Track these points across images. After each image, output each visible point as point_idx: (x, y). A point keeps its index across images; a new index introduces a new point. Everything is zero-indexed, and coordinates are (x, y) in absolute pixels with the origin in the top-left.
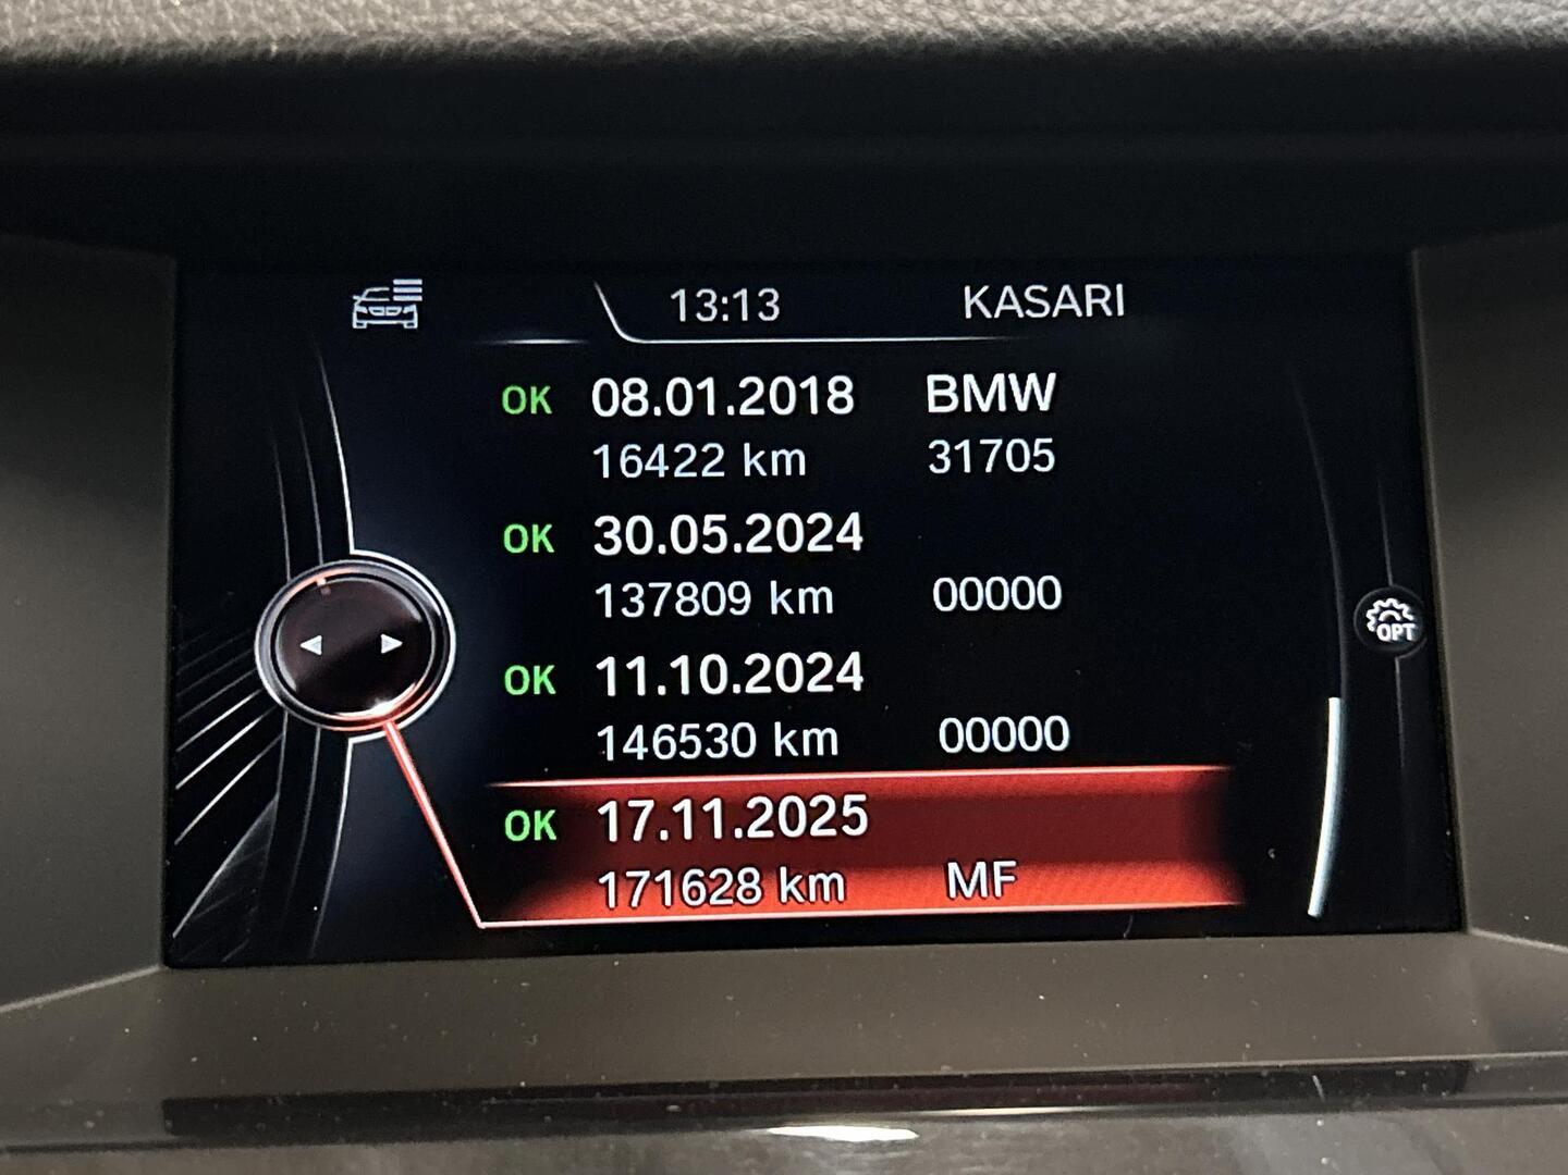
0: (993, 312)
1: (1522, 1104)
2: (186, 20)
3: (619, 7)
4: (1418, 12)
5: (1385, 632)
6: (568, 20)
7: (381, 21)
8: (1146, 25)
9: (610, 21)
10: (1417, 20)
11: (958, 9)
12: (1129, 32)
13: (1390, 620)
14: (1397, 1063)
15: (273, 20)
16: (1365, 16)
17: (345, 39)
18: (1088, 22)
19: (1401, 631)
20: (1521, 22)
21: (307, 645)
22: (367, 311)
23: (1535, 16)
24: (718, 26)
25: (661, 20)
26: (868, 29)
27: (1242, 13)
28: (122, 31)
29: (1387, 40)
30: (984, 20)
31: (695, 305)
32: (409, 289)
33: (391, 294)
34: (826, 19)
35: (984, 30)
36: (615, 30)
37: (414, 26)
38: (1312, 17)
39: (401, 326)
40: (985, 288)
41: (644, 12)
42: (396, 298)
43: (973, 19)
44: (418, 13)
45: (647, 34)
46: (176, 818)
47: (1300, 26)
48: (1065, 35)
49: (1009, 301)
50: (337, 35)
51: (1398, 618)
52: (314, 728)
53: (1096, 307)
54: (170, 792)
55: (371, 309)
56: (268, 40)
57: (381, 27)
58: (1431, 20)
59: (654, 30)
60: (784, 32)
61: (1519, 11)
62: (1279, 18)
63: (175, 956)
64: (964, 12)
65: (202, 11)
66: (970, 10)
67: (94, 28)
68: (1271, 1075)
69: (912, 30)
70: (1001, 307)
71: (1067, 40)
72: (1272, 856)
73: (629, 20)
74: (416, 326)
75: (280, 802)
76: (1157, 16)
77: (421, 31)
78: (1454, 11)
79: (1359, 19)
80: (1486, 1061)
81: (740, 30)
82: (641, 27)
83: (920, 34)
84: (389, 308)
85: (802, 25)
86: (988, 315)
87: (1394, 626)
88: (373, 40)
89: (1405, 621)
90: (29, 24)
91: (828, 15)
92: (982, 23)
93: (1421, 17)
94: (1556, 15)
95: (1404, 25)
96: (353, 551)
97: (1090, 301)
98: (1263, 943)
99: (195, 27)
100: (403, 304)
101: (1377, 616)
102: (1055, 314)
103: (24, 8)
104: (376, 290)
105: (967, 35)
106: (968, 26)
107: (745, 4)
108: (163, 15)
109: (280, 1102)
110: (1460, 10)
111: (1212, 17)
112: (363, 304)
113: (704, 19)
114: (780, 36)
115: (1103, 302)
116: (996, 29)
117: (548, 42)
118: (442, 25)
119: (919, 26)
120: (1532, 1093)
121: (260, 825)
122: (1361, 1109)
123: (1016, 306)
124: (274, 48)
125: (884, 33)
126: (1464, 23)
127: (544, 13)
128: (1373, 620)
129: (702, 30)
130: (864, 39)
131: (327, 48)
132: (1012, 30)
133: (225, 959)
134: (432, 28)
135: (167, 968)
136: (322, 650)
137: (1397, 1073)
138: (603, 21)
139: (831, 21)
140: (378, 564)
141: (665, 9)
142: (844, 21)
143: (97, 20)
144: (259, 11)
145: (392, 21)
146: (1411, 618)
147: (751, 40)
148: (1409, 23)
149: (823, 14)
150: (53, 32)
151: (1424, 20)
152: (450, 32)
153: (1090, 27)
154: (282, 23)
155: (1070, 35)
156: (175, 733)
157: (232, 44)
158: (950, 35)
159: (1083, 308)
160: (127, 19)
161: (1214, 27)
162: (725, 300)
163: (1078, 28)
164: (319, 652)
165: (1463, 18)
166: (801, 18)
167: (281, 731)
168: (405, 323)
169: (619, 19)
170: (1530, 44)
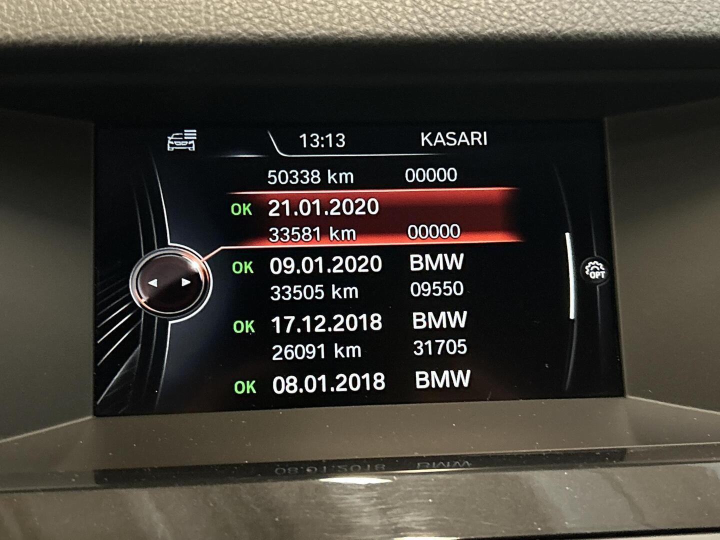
0: (433, 143)
1: (646, 466)
2: (104, 28)
3: (282, 23)
4: (607, 26)
5: (593, 275)
6: (261, 29)
7: (185, 29)
8: (498, 32)
9: (280, 29)
10: (607, 29)
11: (421, 25)
12: (491, 34)
13: (595, 270)
14: (597, 450)
15: (141, 28)
16: (585, 27)
17: (170, 37)
18: (474, 30)
19: (599, 275)
20: (649, 30)
21: (151, 283)
22: (173, 143)
23: (654, 27)
24: (323, 31)
25: (300, 29)
26: (384, 33)
27: (536, 26)
28: (78, 33)
29: (594, 38)
30: (432, 29)
31: (310, 140)
32: (191, 134)
33: (183, 136)
34: (368, 29)
35: (431, 33)
36: (281, 33)
37: (199, 31)
38: (564, 28)
39: (188, 149)
40: (430, 133)
41: (293, 26)
42: (186, 138)
43: (427, 28)
44: (200, 26)
45: (295, 35)
46: (98, 355)
47: (559, 32)
48: (464, 35)
49: (440, 139)
50: (167, 35)
51: (598, 269)
52: (155, 317)
53: (476, 141)
54: (95, 344)
55: (175, 142)
56: (139, 37)
57: (185, 31)
58: (612, 29)
59: (297, 33)
60: (350, 34)
61: (648, 25)
62: (551, 28)
63: (99, 412)
64: (423, 26)
65: (111, 24)
66: (427, 25)
67: (66, 32)
68: (546, 455)
69: (402, 34)
70: (436, 141)
71: (465, 37)
72: (547, 367)
73: (287, 29)
74: (194, 150)
75: (141, 347)
76: (502, 27)
77: (201, 33)
78: (621, 25)
79: (583, 29)
80: (633, 448)
81: (333, 33)
82: (292, 32)
83: (406, 35)
84: (183, 142)
85: (358, 31)
86: (431, 145)
87: (597, 272)
88: (182, 37)
89: (601, 270)
90: (40, 30)
91: (368, 27)
92: (431, 30)
93: (608, 28)
94: (663, 27)
95: (601, 31)
96: (169, 244)
97: (473, 139)
98: (543, 402)
99: (108, 31)
100: (188, 140)
101: (590, 268)
102: (459, 144)
103: (36, 23)
104: (177, 134)
105: (425, 36)
106: (425, 31)
107: (334, 22)
108: (94, 26)
109: (149, 470)
110: (624, 24)
111: (524, 28)
112: (172, 140)
113: (318, 29)
114: (349, 36)
115: (478, 139)
116: (436, 33)
117: (254, 38)
118: (211, 30)
119: (405, 32)
120: (649, 461)
121: (133, 358)
122: (582, 468)
123: (443, 141)
124: (141, 40)
125: (391, 34)
126: (625, 30)
127: (252, 26)
128: (588, 270)
129: (317, 33)
130: (384, 37)
131: (163, 40)
132: (443, 33)
133: (119, 413)
134: (206, 32)
135: (95, 417)
136: (158, 284)
137: (597, 453)
138: (276, 29)
139: (370, 30)
140: (180, 249)
141: (302, 24)
142: (375, 29)
143: (67, 28)
144: (134, 25)
145: (189, 29)
146: (603, 269)
147: (337, 38)
148: (603, 30)
149: (366, 27)
150: (49, 33)
151: (609, 29)
152: (214, 33)
153: (475, 32)
154: (145, 29)
155: (466, 35)
156: (97, 319)
157: (124, 38)
158: (418, 35)
159: (470, 142)
160: (79, 28)
161: (525, 32)
162: (322, 138)
163: (470, 33)
164: (156, 286)
165: (625, 28)
166: (358, 28)
167: (141, 319)
168: (189, 148)
169: (282, 28)
170: (652, 39)
